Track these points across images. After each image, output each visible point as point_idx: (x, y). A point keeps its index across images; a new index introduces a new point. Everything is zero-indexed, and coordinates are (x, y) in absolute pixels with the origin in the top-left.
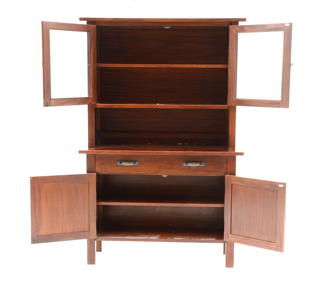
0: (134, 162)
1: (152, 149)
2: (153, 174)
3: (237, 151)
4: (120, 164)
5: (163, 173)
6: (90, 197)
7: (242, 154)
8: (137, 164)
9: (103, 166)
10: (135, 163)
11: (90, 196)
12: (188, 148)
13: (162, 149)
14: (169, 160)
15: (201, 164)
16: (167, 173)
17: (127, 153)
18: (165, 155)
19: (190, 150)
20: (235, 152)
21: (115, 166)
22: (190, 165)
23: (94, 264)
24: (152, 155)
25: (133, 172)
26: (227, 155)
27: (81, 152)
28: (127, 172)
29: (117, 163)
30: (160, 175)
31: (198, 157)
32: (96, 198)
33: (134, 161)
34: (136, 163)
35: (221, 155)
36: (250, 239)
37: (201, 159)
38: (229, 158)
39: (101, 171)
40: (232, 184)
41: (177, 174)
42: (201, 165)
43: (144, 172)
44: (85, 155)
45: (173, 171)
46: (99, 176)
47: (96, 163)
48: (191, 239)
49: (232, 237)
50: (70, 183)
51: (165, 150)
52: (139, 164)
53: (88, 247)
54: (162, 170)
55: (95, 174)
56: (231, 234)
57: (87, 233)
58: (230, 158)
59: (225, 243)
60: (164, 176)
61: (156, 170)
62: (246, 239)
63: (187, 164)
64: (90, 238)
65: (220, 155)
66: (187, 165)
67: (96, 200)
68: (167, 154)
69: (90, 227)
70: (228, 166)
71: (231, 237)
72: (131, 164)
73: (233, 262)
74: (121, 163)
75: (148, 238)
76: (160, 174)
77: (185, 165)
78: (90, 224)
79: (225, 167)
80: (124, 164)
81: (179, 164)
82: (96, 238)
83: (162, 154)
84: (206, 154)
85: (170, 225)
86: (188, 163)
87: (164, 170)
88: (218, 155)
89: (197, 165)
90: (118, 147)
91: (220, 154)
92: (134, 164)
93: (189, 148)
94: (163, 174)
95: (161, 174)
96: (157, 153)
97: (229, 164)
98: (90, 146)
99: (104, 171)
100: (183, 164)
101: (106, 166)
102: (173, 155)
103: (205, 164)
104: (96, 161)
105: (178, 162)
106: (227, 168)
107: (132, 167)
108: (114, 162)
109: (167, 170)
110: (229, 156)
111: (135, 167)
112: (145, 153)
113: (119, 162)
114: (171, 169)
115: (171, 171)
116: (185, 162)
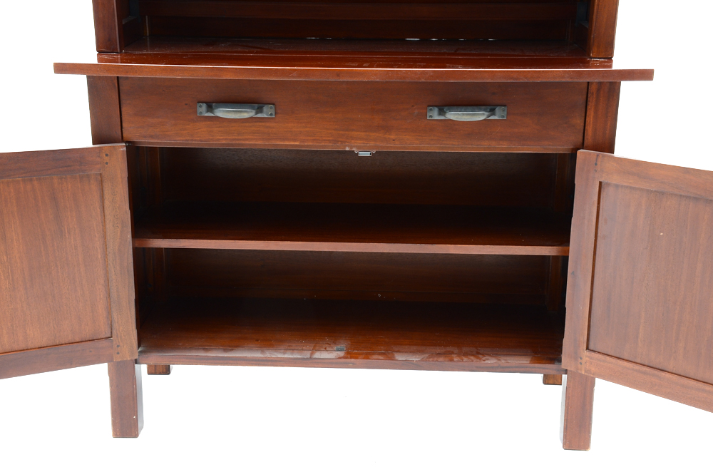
0: (256, 106)
1: (321, 59)
2: (323, 146)
3: (620, 62)
4: (208, 111)
5: (359, 143)
6: (109, 226)
8: (267, 112)
9: (150, 120)
10: (260, 110)
11: (107, 222)
12: (444, 54)
13: (353, 60)
14: (378, 99)
15: (492, 111)
16: (372, 143)
17: (229, 72)
18: (365, 80)
19: (455, 63)
20: (611, 66)
21: (194, 120)
22: (453, 115)
23: (136, 436)
24: (321, 83)
25: (253, 141)
26: (584, 80)
27: (61, 68)
28: (234, 140)
29: (199, 110)
30: (347, 149)
32: (130, 230)
33: (258, 104)
34: (265, 109)
35: (569, 80)
36: (663, 374)
37: (494, 94)
38: (593, 89)
39: (145, 137)
40: (600, 183)
41: (405, 148)
42: (492, 118)
43: (295, 140)
44: (81, 81)
45: (392, 137)
46: (136, 154)
47: (123, 109)
48: (452, 360)
49: (591, 358)
50: (31, 180)
51: (366, 62)
52: (276, 113)
54: (355, 134)
55: (122, 148)
56: (587, 348)
57: (104, 343)
58: (598, 90)
60: (362, 154)
61: (334, 132)
62: (645, 373)
63: (442, 112)
64: (117, 358)
65: (564, 80)
66: (442, 118)
67: (129, 236)
68: (373, 79)
69: (115, 326)
70: (590, 119)
71: (587, 359)
72: (247, 113)
73: (589, 432)
74: (210, 108)
75: (307, 354)
76: (349, 146)
77: (435, 115)
78: (115, 315)
79: (579, 121)
80: (222, 113)
81: (416, 112)
82: (136, 357)
83: (355, 80)
85: (380, 295)
86: (445, 109)
87: (362, 134)
88: (557, 80)
89: (480, 116)
90: (203, 49)
91: (563, 77)
92: (257, 113)
93: (449, 54)
94: (358, 147)
95: (351, 147)
96: (338, 74)
97: (591, 113)
98: (104, 46)
99: (152, 137)
100: (429, 114)
101: (160, 120)
102: (394, 80)
103: (506, 113)
104: (123, 102)
105: (413, 106)
106: (582, 124)
107: (251, 124)
108: (186, 104)
109: (374, 134)
110: (592, 83)
111: (261, 122)
112: (295, 74)
113: (204, 106)
114: (387, 129)
115: (387, 136)
116: (436, 106)
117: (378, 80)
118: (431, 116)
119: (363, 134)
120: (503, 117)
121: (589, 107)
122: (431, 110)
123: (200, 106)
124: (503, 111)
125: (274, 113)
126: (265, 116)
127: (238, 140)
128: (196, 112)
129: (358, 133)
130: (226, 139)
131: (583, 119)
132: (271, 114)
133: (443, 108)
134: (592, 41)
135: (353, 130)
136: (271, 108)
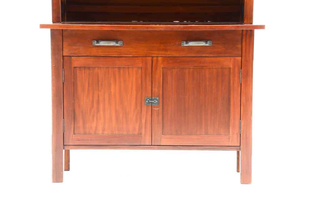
3: (255, 23)
4: (97, 43)
7: (262, 27)
9: (74, 47)
14: (163, 39)
15: (206, 42)
17: (106, 27)
20: (252, 24)
21: (91, 47)
22: (191, 44)
23: (62, 182)
24: (141, 31)
25: (114, 55)
26: (241, 29)
27: (43, 26)
28: (106, 55)
29: (93, 43)
31: (202, 33)
33: (117, 40)
34: (119, 42)
35: (234, 29)
37: (207, 36)
38: (244, 33)
39: (71, 54)
42: (206, 45)
43: (130, 55)
44: (48, 31)
45: (168, 53)
47: (64, 43)
52: (123, 44)
53: (53, 159)
54: (153, 52)
58: (246, 34)
59: (238, 150)
61: (145, 51)
65: (232, 29)
66: (187, 45)
68: (161, 29)
70: (244, 45)
72: (112, 44)
73: (251, 176)
79: (240, 46)
80: (102, 43)
81: (177, 43)
83: (154, 30)
84: (214, 28)
86: (188, 42)
88: (230, 29)
89: (202, 44)
91: (232, 28)
92: (116, 44)
96: (148, 28)
97: (244, 43)
98: (55, 20)
99: (75, 54)
100: (182, 44)
101: (78, 47)
102: (168, 30)
103: (212, 43)
104: (64, 40)
105: (176, 41)
106: (241, 47)
107: (113, 49)
108: (88, 41)
109: (161, 52)
110: (244, 30)
111: (117, 48)
112: (131, 28)
113: (96, 42)
114: (166, 50)
115: (166, 53)
116: (185, 41)
117: (163, 30)
118: (183, 45)
119: (157, 52)
120: (211, 45)
121: (243, 41)
122: (183, 42)
123: (94, 42)
124: (211, 42)
125: (122, 44)
126: (119, 45)
127: (108, 55)
128: (92, 44)
129: (154, 52)
130: (103, 55)
131: (241, 45)
132: (121, 45)
133: (188, 41)
134: (244, 17)
135: (153, 51)
136: (121, 42)
